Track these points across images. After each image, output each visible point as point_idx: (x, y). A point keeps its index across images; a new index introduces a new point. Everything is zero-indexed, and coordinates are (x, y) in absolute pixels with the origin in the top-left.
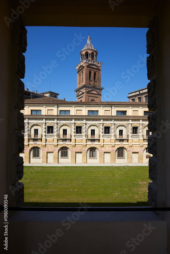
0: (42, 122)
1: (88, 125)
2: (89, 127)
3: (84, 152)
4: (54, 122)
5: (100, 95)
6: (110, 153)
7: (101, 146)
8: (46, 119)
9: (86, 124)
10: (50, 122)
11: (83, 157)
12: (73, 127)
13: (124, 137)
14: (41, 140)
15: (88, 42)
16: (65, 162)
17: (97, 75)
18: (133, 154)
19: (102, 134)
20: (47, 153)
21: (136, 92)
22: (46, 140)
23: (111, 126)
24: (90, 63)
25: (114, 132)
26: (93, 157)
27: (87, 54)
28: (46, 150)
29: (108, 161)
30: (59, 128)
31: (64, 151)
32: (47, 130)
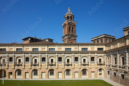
0: (39, 55)
1: (65, 57)
2: (66, 58)
3: (63, 72)
4: (45, 55)
5: (76, 40)
6: (78, 72)
7: (73, 69)
8: (41, 54)
9: (64, 56)
10: (44, 55)
11: (62, 75)
12: (57, 58)
13: (86, 63)
14: (38, 65)
15: (69, 10)
16: (52, 78)
17: (74, 29)
18: (92, 73)
19: (73, 62)
20: (42, 72)
21: (95, 38)
22: (41, 65)
23: (79, 57)
24: (70, 22)
25: (81, 60)
26: (68, 74)
27: (68, 17)
28: (41, 71)
29: (77, 77)
30: (48, 58)
31: (51, 72)
32: (41, 59)
